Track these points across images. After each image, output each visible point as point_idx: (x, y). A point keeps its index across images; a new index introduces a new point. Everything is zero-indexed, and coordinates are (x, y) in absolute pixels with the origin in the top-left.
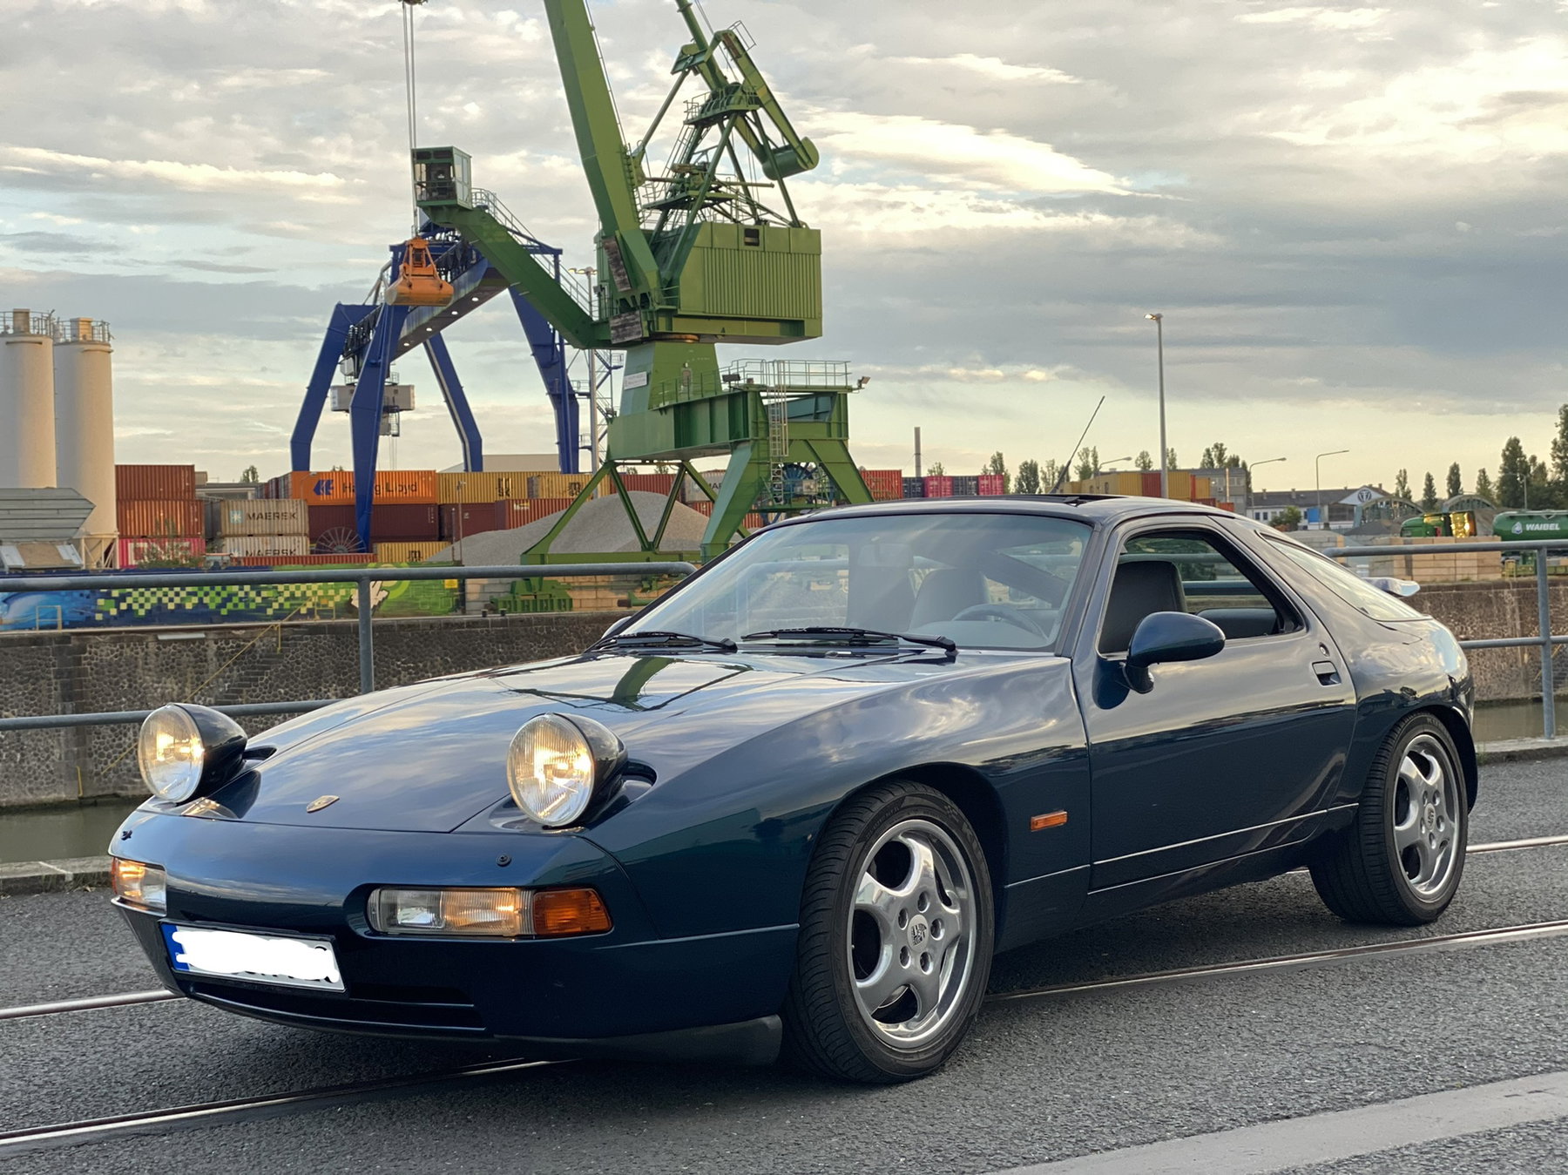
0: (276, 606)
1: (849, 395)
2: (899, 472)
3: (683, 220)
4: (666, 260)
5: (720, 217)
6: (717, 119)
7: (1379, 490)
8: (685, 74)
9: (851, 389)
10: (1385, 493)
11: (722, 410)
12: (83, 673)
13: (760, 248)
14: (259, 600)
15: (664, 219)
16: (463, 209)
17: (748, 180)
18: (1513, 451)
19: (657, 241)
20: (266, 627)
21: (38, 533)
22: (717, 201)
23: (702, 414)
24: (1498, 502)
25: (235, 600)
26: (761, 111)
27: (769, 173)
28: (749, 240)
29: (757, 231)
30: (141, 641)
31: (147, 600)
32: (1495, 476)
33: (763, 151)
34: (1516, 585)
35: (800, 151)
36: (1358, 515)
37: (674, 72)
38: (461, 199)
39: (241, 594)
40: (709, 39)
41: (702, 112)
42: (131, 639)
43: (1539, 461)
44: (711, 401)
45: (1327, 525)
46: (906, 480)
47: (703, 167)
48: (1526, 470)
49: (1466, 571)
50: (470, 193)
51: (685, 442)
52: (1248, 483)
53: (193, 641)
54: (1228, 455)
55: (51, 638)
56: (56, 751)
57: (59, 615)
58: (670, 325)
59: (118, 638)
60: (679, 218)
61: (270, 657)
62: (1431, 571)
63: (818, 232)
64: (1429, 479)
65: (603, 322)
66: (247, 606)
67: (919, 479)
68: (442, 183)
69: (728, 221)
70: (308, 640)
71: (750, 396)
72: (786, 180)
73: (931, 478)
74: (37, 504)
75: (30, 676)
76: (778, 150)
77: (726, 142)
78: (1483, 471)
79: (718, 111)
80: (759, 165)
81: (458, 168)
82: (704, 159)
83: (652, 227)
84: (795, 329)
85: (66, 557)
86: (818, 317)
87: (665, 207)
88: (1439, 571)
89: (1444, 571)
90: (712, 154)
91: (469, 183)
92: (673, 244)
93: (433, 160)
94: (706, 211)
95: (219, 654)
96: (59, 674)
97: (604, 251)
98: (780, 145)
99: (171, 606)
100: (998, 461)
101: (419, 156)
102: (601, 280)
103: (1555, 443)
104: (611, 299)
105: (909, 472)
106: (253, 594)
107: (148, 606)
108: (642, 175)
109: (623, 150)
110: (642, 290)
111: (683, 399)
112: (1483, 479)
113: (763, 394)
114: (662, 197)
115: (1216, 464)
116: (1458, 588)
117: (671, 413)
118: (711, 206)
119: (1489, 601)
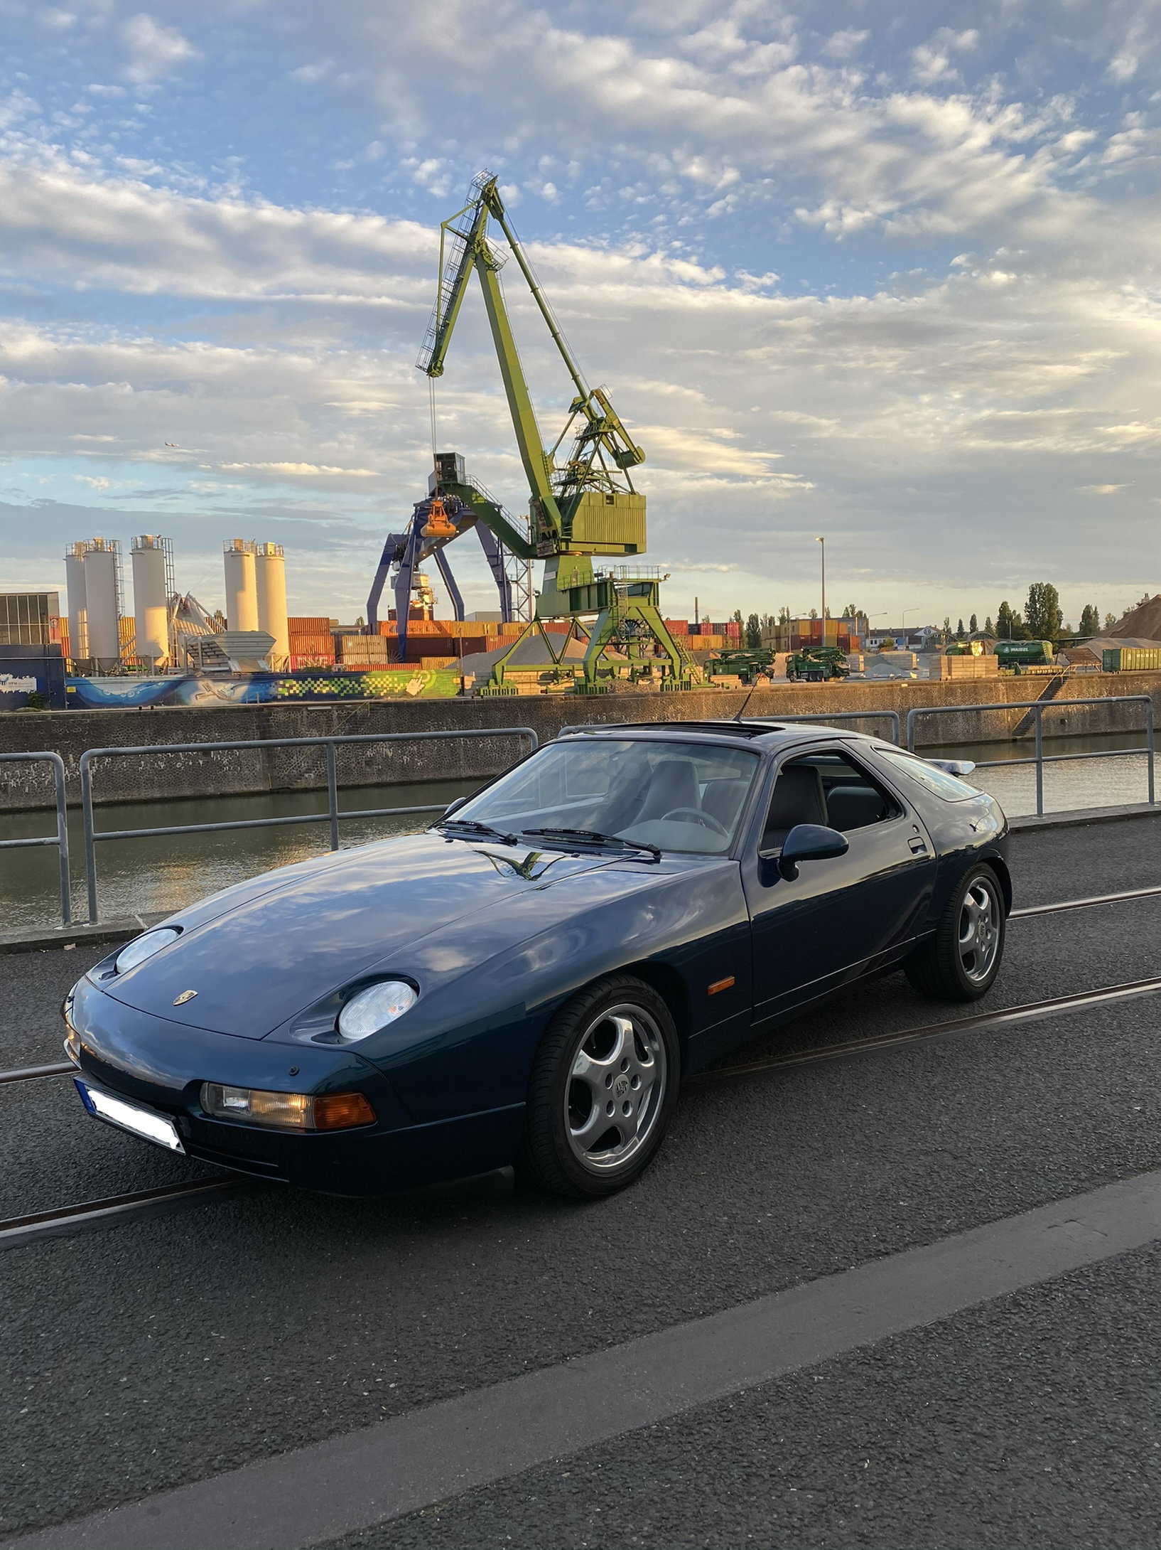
0: (368, 692)
1: (660, 584)
2: (687, 621)
3: (574, 491)
4: (565, 512)
5: (594, 489)
6: (593, 437)
7: (935, 628)
8: (575, 413)
9: (661, 581)
10: (937, 630)
11: (594, 592)
12: (270, 726)
13: (615, 505)
14: (359, 689)
15: (565, 491)
16: (461, 486)
17: (608, 468)
18: (1004, 608)
19: (561, 502)
20: (362, 703)
21: (247, 654)
22: (592, 481)
23: (584, 593)
24: (996, 635)
25: (348, 689)
26: (615, 433)
27: (619, 466)
28: (608, 501)
29: (613, 497)
30: (299, 710)
31: (303, 688)
32: (994, 621)
33: (616, 454)
34: (1005, 681)
35: (635, 453)
36: (924, 642)
37: (569, 412)
38: (459, 480)
39: (351, 686)
40: (588, 394)
41: (584, 433)
42: (295, 709)
43: (1017, 613)
44: (589, 586)
45: (907, 647)
46: (690, 625)
47: (584, 462)
48: (1010, 618)
49: (979, 673)
50: (464, 477)
51: (575, 606)
52: (867, 624)
53: (326, 710)
54: (856, 611)
55: (254, 709)
56: (258, 766)
57: (258, 696)
58: (567, 547)
59: (287, 708)
60: (572, 490)
61: (364, 717)
62: (961, 673)
63: (645, 497)
64: (960, 622)
65: (533, 545)
66: (354, 692)
67: (697, 625)
68: (450, 472)
69: (598, 491)
70: (383, 710)
71: (608, 584)
72: (628, 469)
73: (703, 624)
74: (247, 639)
75: (244, 728)
76: (624, 453)
77: (597, 449)
78: (989, 618)
79: (592, 433)
80: (614, 462)
81: (458, 464)
82: (585, 458)
83: (559, 495)
84: (632, 549)
85: (262, 667)
86: (644, 543)
87: (565, 484)
88: (965, 673)
89: (968, 673)
90: (589, 455)
91: (464, 472)
92: (569, 504)
93: (445, 460)
94: (587, 486)
95: (339, 717)
96: (258, 727)
97: (534, 508)
98: (625, 450)
99: (316, 692)
100: (738, 614)
101: (438, 457)
102: (532, 523)
103: (1026, 604)
104: (537, 533)
105: (692, 621)
106: (356, 686)
107: (304, 692)
108: (554, 468)
109: (543, 454)
110: (553, 528)
111: (574, 585)
112: (988, 622)
113: (615, 583)
114: (563, 479)
115: (851, 616)
116: (975, 682)
117: (568, 592)
118: (589, 483)
119: (991, 689)
